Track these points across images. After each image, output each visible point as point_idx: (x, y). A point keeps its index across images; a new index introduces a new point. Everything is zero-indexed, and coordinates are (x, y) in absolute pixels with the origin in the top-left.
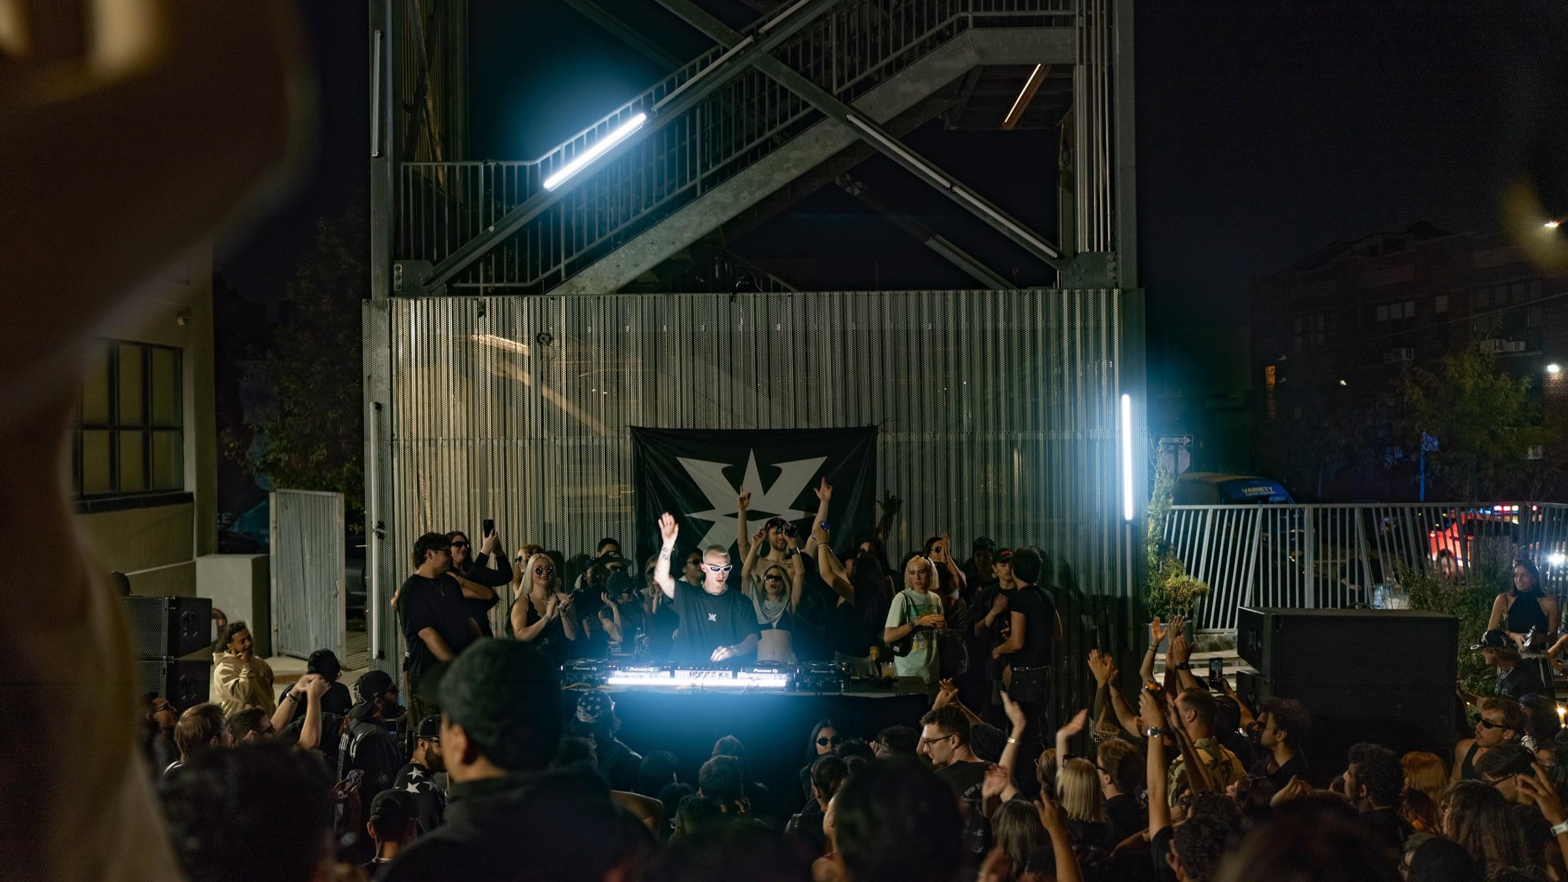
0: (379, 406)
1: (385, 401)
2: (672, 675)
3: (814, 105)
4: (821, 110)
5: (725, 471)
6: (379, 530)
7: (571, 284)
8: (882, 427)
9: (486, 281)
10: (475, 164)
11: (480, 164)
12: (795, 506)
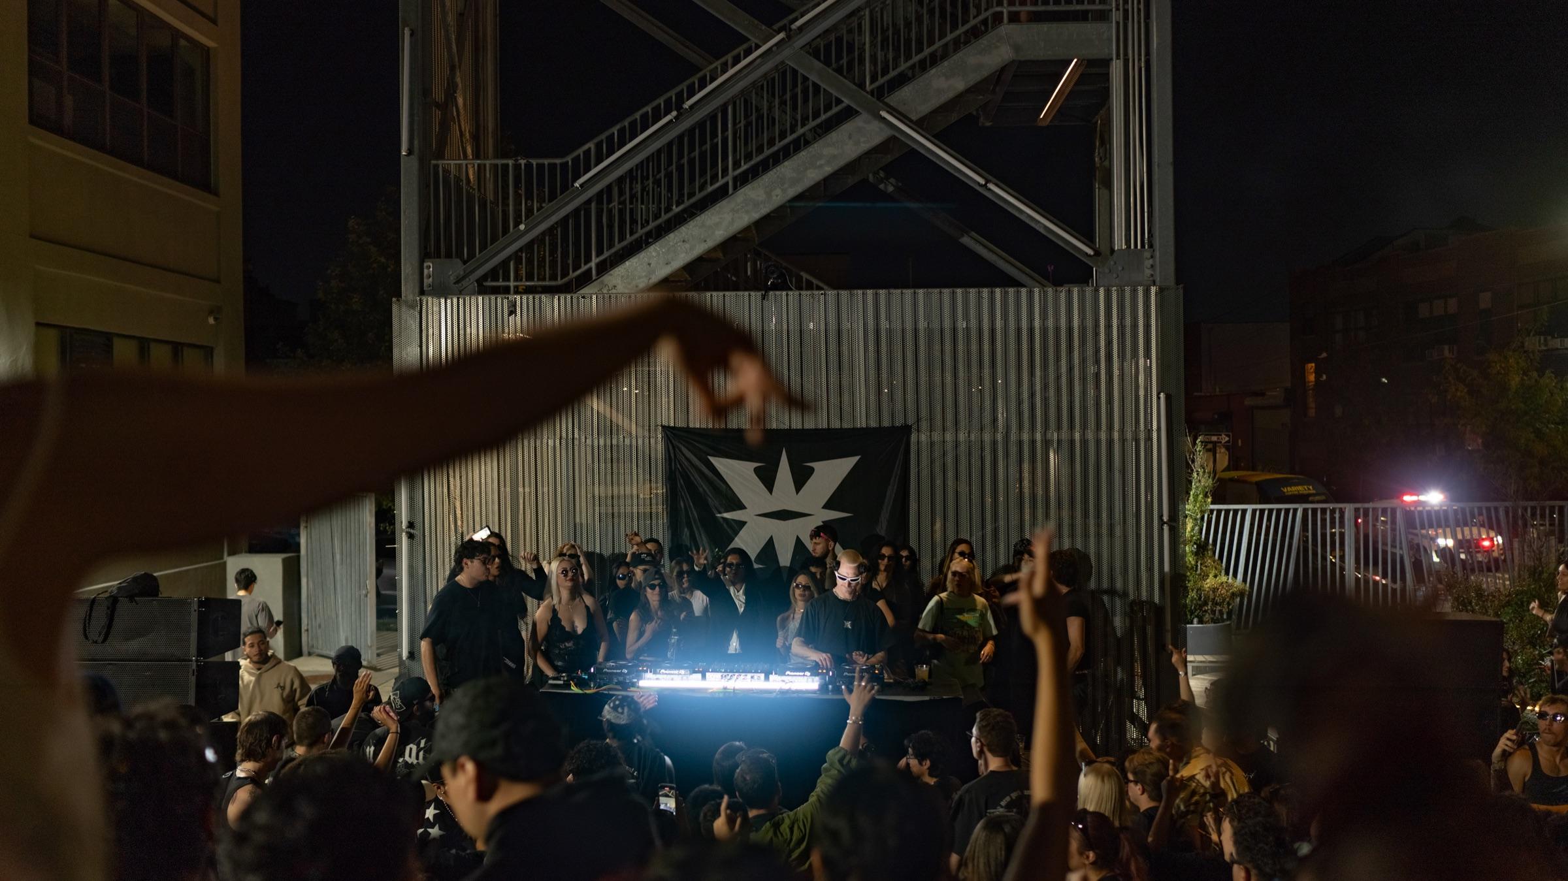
2: (704, 677)
3: (846, 101)
4: (854, 106)
5: (757, 471)
6: (409, 530)
7: (602, 282)
8: (915, 427)
9: (516, 279)
10: (505, 161)
11: (511, 162)
12: (828, 506)
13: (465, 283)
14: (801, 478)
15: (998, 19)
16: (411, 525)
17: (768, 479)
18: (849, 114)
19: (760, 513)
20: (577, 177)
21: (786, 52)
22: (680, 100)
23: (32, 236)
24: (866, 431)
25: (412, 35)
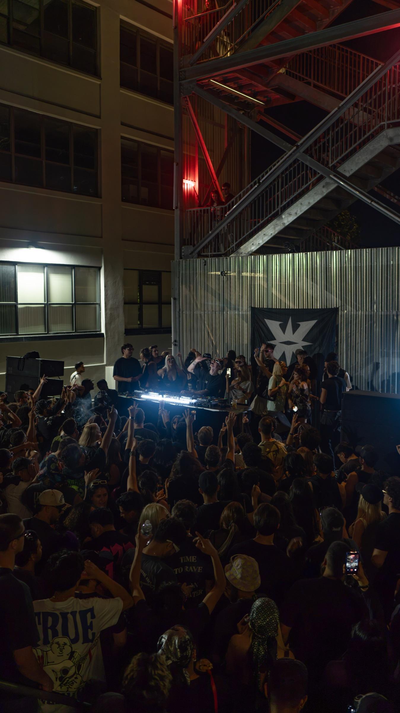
0: (175, 299)
1: (177, 297)
2: (163, 396)
3: (321, 173)
4: (324, 175)
5: (280, 325)
6: (175, 343)
7: (237, 252)
8: (340, 308)
9: (211, 252)
10: (207, 208)
11: (209, 208)
12: (304, 340)
13: (194, 254)
14: (295, 328)
15: (382, 128)
16: (175, 341)
17: (283, 328)
18: (321, 178)
19: (281, 342)
20: (226, 213)
21: (298, 154)
22: (259, 180)
23: (123, 240)
24: (321, 310)
25: (177, 165)
